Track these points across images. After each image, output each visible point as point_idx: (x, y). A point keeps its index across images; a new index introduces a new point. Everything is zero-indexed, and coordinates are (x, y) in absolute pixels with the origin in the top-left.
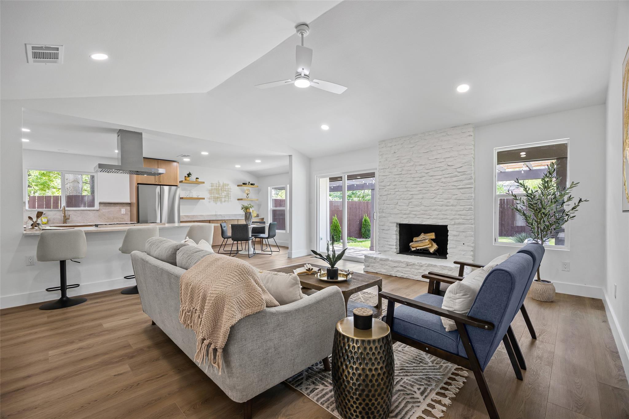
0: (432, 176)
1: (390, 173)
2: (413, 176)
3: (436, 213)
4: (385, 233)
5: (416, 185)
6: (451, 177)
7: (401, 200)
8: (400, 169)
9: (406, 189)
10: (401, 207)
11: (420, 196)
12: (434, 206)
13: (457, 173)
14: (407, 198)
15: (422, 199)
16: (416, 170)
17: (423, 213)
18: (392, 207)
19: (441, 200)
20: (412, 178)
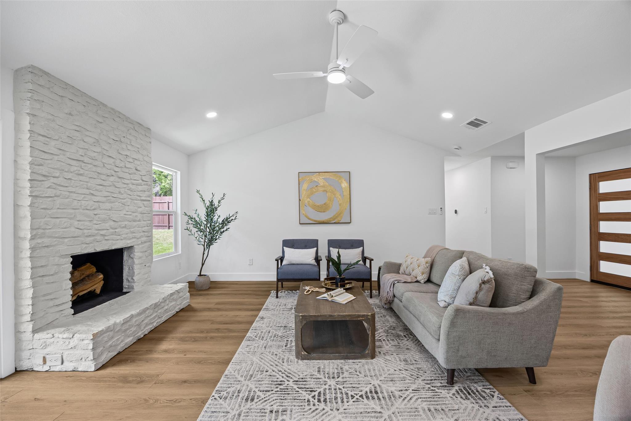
0: (120, 178)
1: (60, 152)
2: (99, 170)
3: (126, 231)
4: (48, 283)
5: (101, 187)
6: (137, 185)
7: (81, 211)
8: (81, 152)
9: (87, 192)
10: (82, 222)
11: (108, 206)
12: (123, 221)
13: (141, 181)
14: (91, 207)
15: (110, 210)
16: (103, 163)
17: (113, 232)
18: (66, 224)
19: (130, 213)
20: (96, 174)
